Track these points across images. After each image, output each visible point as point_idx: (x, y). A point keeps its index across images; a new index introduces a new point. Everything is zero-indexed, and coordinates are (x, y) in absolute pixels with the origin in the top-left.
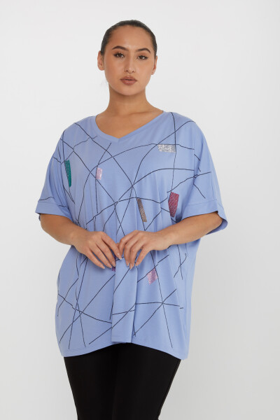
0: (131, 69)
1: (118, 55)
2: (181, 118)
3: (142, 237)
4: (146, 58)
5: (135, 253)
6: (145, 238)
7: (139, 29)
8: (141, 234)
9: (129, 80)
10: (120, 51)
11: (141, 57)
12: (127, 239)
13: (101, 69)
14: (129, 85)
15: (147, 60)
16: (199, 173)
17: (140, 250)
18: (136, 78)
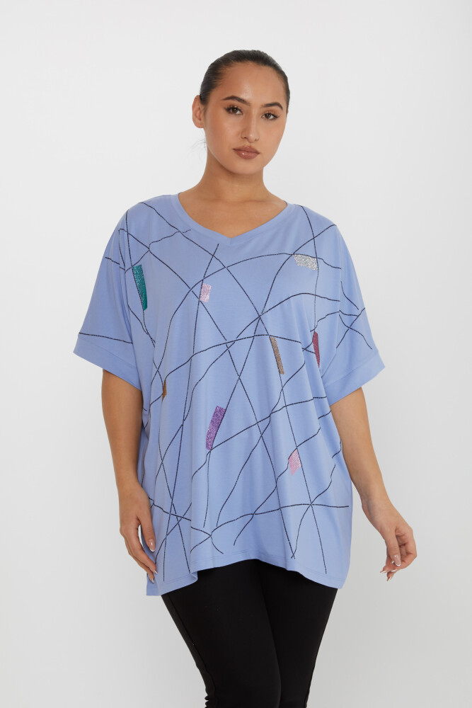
0: (252, 136)
1: (232, 110)
4: (275, 117)
7: (267, 70)
9: (247, 152)
10: (236, 103)
11: (267, 116)
13: (199, 126)
14: (246, 158)
15: (277, 121)
18: (259, 150)
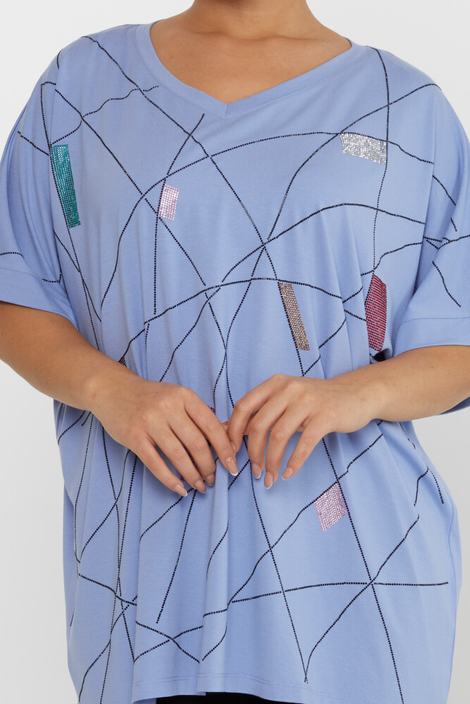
2: (406, 71)
3: (301, 396)
5: (282, 444)
6: (309, 398)
8: (296, 387)
12: (255, 400)
16: (452, 235)
17: (297, 435)
